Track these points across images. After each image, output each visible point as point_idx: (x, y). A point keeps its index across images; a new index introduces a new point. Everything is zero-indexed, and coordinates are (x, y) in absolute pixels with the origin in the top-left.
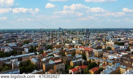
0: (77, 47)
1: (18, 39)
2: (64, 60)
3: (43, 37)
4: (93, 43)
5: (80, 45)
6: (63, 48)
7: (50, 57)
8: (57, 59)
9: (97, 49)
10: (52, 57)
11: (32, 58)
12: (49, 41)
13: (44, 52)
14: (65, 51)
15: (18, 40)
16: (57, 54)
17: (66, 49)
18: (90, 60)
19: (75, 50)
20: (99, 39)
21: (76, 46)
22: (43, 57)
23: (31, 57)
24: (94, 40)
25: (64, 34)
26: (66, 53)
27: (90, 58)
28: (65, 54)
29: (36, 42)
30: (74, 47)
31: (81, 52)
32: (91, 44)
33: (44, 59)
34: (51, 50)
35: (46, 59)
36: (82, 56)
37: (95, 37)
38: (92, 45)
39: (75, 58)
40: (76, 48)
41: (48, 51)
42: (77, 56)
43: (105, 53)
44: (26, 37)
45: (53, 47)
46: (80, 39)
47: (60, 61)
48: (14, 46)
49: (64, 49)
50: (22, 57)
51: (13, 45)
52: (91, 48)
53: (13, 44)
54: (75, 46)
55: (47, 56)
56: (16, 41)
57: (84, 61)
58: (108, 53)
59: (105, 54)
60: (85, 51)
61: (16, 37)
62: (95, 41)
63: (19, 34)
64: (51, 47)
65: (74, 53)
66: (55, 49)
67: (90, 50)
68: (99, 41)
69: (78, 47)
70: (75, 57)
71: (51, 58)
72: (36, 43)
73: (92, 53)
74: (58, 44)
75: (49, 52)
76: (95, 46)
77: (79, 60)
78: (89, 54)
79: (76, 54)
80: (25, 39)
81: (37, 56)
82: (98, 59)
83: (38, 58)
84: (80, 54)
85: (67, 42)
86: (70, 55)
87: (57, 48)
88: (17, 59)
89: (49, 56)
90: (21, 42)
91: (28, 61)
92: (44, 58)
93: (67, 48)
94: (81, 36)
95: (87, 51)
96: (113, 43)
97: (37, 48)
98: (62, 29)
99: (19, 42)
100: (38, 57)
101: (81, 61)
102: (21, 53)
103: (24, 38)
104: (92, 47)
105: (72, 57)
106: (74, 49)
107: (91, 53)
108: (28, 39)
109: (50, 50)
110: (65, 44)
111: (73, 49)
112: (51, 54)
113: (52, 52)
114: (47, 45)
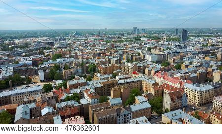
0: (150, 73)
1: (50, 49)
4: (191, 63)
5: (159, 66)
9: (198, 81)
15: (47, 51)
17: (122, 76)
19: (141, 81)
20: (207, 53)
21: (149, 69)
24: (195, 54)
25: (138, 39)
31: (153, 92)
32: (186, 66)
37: (199, 46)
46: (166, 51)
49: (117, 77)
50: (10, 96)
54: (146, 71)
56: (43, 53)
60: (163, 87)
62: (197, 58)
67: (178, 84)
68: (208, 59)
73: (179, 96)
76: (195, 72)
84: (148, 96)
85: (134, 58)
94: (169, 44)
95: (168, 88)
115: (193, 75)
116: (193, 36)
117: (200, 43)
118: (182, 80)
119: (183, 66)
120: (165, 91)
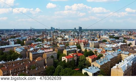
2: (56, 49)
7: (38, 47)
11: (16, 48)
13: (33, 44)
27: (85, 48)
36: (76, 46)
40: (69, 41)
57: (79, 50)
58: (104, 43)
59: (101, 45)
60: (79, 42)
66: (46, 42)
69: (72, 40)
70: (69, 47)
72: (24, 38)
86: (63, 45)
90: (7, 37)
92: (31, 48)
100: (25, 48)
105: (65, 47)
107: (86, 44)
110: (58, 38)
112: (41, 45)
114: (36, 39)
115: (89, 40)
118: (86, 40)
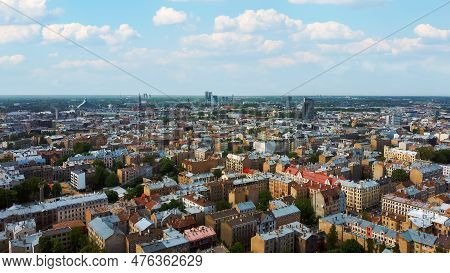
0: (273, 170)
1: (54, 133)
2: (224, 226)
3: (146, 128)
4: (334, 154)
5: (285, 158)
6: (218, 174)
7: (166, 214)
8: (196, 221)
10: (176, 211)
11: (93, 217)
12: (166, 142)
13: (147, 191)
14: (229, 185)
15: (53, 137)
16: (198, 201)
17: (232, 175)
18: (334, 227)
19: (267, 181)
20: (355, 138)
21: (271, 163)
22: (140, 212)
23: (89, 213)
24: (335, 140)
26: (232, 197)
27: (330, 218)
28: (227, 199)
29: (117, 147)
30: (261, 170)
31: (294, 193)
32: (328, 158)
33: (143, 224)
34: (174, 183)
35: (149, 224)
36: (297, 210)
37: (339, 127)
38: (330, 162)
39: (270, 219)
40: (270, 175)
41: (159, 185)
42: (279, 208)
43: (389, 196)
44: (86, 125)
45: (183, 170)
46: (285, 135)
47: (210, 232)
48: (32, 163)
49: (225, 177)
50: (55, 211)
51: (30, 158)
52: (329, 173)
53: (30, 155)
54: (266, 167)
55: (156, 206)
56: (44, 143)
57: (309, 235)
58: (401, 195)
59: (389, 202)
60: (307, 185)
61: (49, 124)
62: (341, 145)
63: (60, 115)
64: (172, 169)
65: (263, 197)
66: (190, 174)
67: (327, 182)
68: (358, 146)
69: (279, 168)
70: (270, 213)
71: (170, 217)
72: (120, 152)
73: (336, 197)
74: (200, 153)
75: (166, 191)
76: (346, 165)
77: (286, 230)
78: (326, 200)
79: (272, 199)
80: (78, 136)
81: (115, 208)
82: (367, 223)
83: (117, 220)
84: (288, 200)
85: (235, 148)
86: (250, 205)
87: (195, 172)
88: (33, 223)
89: (165, 207)
90: (62, 146)
91: (74, 229)
92: (142, 216)
93: (234, 171)
95: (315, 186)
96: (410, 153)
97: (119, 172)
98: (215, 97)
99: (55, 145)
100: (120, 215)
101: (296, 236)
102: (57, 193)
103: (76, 131)
104: (334, 171)
105: (258, 216)
106: (261, 176)
107: (333, 196)
108: (89, 135)
109: (168, 181)
110: (229, 156)
111: (260, 178)
112: (173, 201)
113: (176, 188)
114: (158, 160)
115: (343, 170)
116: (320, 110)
117: (337, 121)
118: (331, 176)
119: (322, 159)
120: (312, 191)
